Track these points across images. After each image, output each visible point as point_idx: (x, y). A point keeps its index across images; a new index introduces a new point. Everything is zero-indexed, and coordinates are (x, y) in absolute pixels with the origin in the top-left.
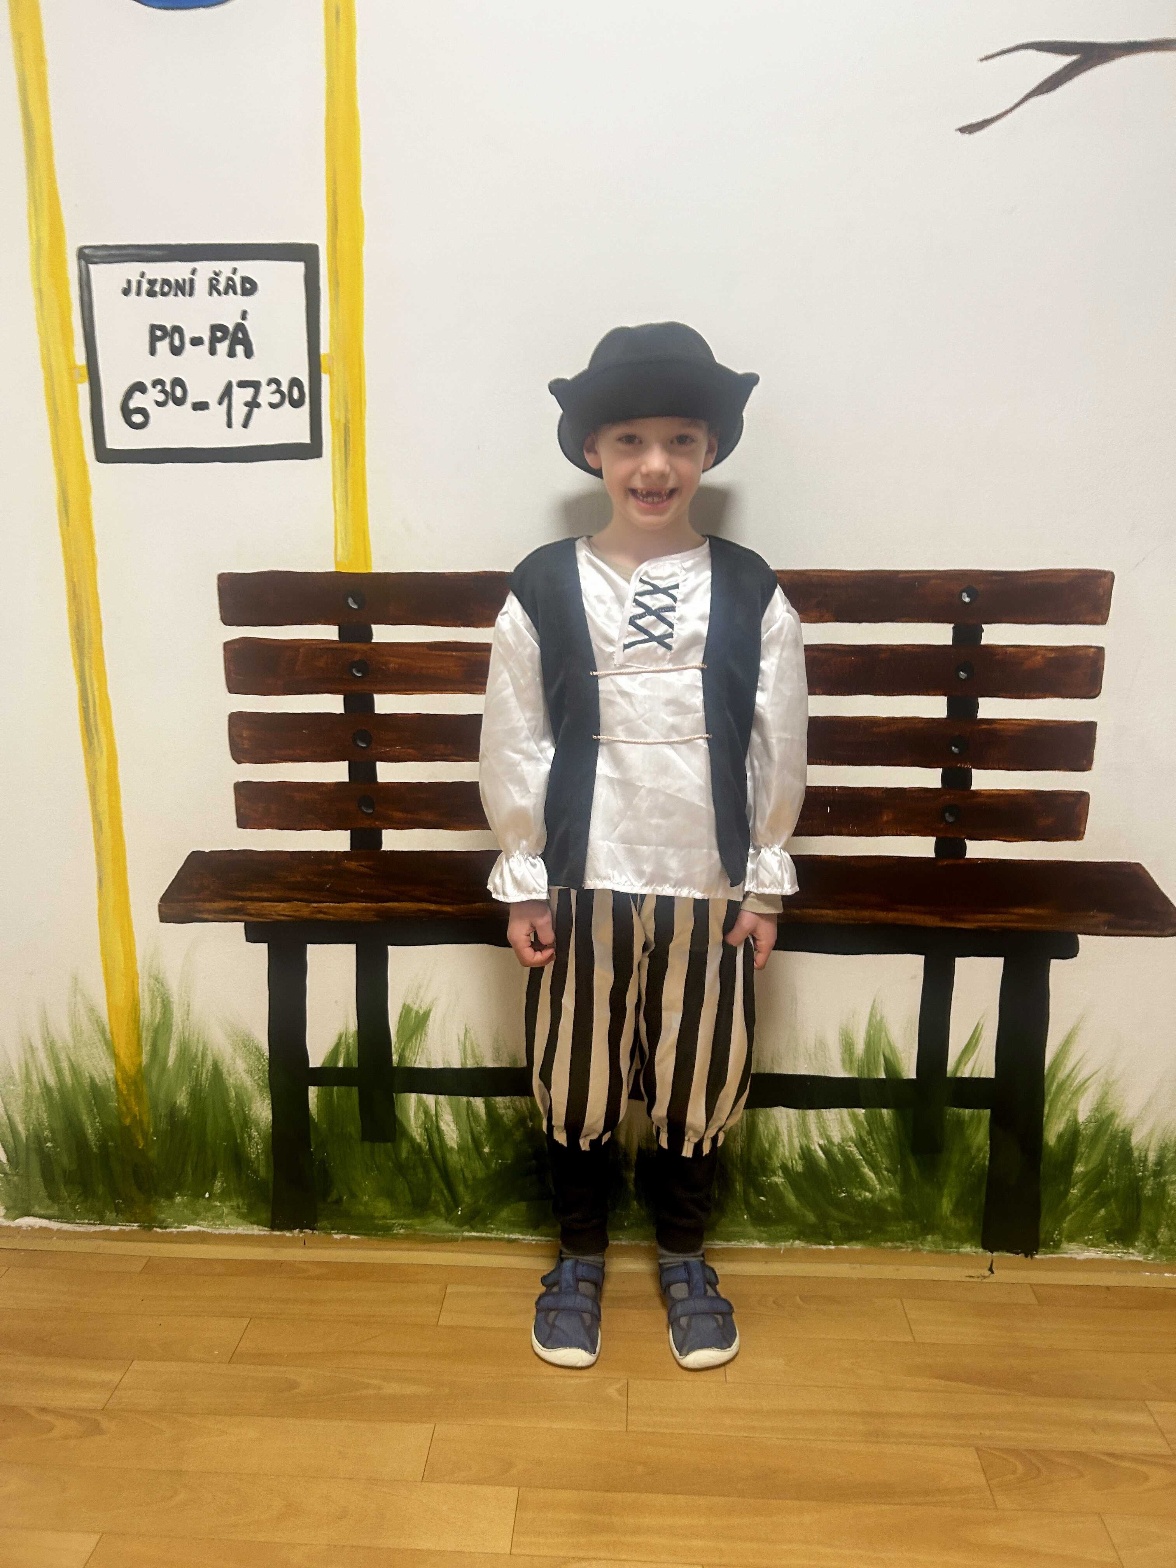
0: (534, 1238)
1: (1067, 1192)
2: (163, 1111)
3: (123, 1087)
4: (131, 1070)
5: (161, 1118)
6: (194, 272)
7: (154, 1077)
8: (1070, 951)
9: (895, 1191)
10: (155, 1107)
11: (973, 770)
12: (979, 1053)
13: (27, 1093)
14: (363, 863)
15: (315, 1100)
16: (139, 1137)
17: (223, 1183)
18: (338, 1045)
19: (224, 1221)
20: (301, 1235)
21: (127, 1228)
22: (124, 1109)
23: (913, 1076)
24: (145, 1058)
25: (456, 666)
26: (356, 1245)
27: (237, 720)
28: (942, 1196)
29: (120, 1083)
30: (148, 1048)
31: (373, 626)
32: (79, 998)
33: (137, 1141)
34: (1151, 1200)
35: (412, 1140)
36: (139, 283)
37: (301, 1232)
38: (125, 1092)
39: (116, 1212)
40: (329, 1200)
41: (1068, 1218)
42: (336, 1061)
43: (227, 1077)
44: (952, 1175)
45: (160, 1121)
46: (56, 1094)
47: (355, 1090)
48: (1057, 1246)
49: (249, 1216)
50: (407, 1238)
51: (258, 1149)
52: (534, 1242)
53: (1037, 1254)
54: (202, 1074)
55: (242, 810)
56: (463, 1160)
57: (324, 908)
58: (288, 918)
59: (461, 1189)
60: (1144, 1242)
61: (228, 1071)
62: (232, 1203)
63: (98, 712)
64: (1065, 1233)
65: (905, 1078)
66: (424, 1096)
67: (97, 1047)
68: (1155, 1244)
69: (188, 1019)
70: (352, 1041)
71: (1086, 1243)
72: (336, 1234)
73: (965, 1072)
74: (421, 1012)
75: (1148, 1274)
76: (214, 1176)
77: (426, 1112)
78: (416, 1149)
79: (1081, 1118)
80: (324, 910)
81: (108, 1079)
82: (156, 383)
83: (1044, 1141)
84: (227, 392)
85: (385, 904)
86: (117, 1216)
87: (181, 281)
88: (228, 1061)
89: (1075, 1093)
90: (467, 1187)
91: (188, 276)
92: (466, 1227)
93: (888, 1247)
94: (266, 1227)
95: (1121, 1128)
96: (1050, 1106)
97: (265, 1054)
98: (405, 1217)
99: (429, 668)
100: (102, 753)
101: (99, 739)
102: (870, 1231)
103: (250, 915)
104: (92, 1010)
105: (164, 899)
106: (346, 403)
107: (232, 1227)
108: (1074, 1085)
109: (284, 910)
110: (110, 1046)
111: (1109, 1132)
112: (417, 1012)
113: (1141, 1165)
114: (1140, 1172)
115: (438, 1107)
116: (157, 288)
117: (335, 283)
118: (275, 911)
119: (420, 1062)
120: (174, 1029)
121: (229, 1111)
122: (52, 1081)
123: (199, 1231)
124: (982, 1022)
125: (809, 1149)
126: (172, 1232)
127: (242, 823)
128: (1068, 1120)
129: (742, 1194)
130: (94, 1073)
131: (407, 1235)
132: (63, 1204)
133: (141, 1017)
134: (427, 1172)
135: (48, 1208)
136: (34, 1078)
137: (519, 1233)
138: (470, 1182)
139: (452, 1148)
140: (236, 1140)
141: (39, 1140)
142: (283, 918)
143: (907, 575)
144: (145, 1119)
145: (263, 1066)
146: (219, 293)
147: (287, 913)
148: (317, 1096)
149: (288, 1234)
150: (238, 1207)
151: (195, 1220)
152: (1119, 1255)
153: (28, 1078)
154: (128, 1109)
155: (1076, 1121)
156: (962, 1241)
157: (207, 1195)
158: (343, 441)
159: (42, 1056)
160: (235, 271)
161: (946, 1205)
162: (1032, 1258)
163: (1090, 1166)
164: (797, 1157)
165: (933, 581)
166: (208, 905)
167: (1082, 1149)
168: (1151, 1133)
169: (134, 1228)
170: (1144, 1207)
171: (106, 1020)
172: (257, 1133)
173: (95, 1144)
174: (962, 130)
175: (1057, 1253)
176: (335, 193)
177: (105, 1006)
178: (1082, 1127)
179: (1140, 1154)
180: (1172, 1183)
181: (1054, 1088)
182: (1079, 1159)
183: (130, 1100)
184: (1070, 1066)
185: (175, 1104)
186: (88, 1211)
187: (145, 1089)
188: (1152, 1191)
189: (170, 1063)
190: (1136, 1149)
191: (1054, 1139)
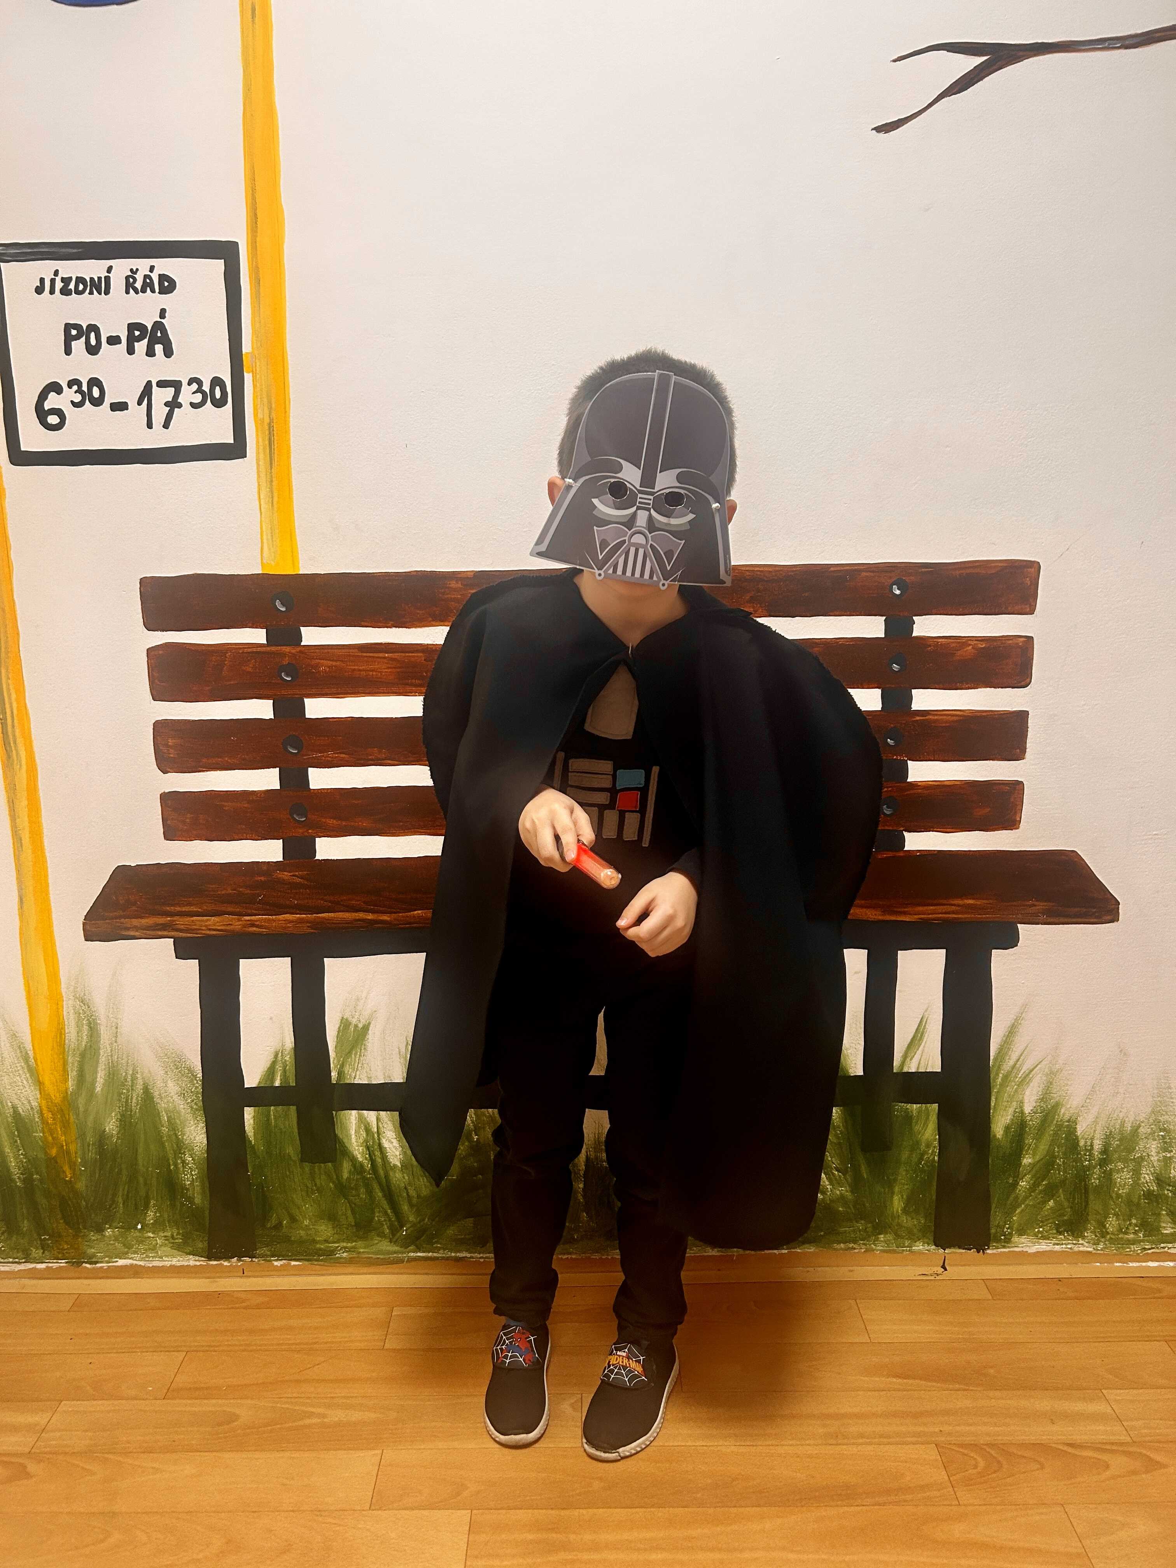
0: (481, 1255)
1: (1015, 1184)
2: (90, 1139)
3: (48, 1115)
4: (57, 1098)
5: (89, 1146)
6: (109, 269)
7: (81, 1102)
8: (1010, 941)
9: (847, 1191)
10: (82, 1136)
11: (909, 762)
12: (924, 1047)
14: (297, 873)
15: (252, 1121)
16: (66, 1168)
17: (155, 1213)
18: (274, 1063)
19: (157, 1252)
20: (239, 1264)
21: (55, 1265)
22: (50, 1138)
23: (860, 1072)
24: (71, 1084)
25: (388, 668)
26: (298, 1272)
27: (161, 728)
28: (893, 1193)
29: (45, 1111)
30: (75, 1073)
31: (302, 629)
32: (0, 1023)
33: (64, 1172)
34: (1098, 1189)
35: (353, 1159)
36: (53, 281)
37: (239, 1260)
38: (50, 1121)
39: (43, 1248)
40: (269, 1225)
41: (1018, 1210)
42: (273, 1080)
43: (159, 1101)
44: (902, 1171)
45: (89, 1150)
47: (293, 1109)
48: (1008, 1240)
49: (184, 1246)
50: (350, 1261)
51: (192, 1175)
52: (482, 1260)
53: (988, 1248)
54: (132, 1099)
55: (169, 822)
56: (407, 1178)
57: (257, 921)
58: (218, 932)
59: (405, 1207)
60: (1094, 1232)
61: (160, 1095)
62: (165, 1234)
63: (16, 724)
64: (1016, 1226)
65: (852, 1075)
66: (365, 1112)
67: (20, 1075)
68: (1104, 1234)
69: (116, 1042)
70: (289, 1058)
71: (1036, 1235)
72: (276, 1260)
73: (912, 1067)
74: (360, 1026)
75: (1098, 1264)
76: (147, 1207)
77: (368, 1130)
78: (358, 1168)
79: (1027, 1109)
80: (257, 923)
81: (32, 1108)
82: (70, 384)
83: (992, 1134)
84: (147, 391)
85: (320, 915)
86: (43, 1253)
87: (96, 279)
88: (159, 1083)
89: (1020, 1084)
90: (411, 1205)
91: (104, 274)
92: (412, 1248)
93: (841, 1249)
94: (202, 1257)
95: (1066, 1117)
96: (996, 1099)
97: (198, 1076)
98: (348, 1240)
99: (360, 670)
100: (21, 766)
101: (17, 751)
102: (822, 1233)
103: (181, 931)
104: (14, 1036)
105: (91, 917)
106: (270, 402)
107: (167, 1259)
108: (1020, 1076)
109: (214, 925)
110: (34, 1073)
111: (1055, 1122)
112: (356, 1026)
113: (1088, 1154)
114: (1086, 1161)
115: (380, 1123)
116: (72, 286)
117: (256, 281)
118: (206, 926)
119: (361, 1078)
120: (102, 1052)
121: (162, 1137)
123: (132, 1265)
124: (926, 1016)
126: (102, 1267)
127: (171, 833)
128: (1015, 1112)
130: (16, 1102)
131: (351, 1258)
133: (67, 1041)
134: (370, 1192)
137: (466, 1251)
138: (415, 1201)
139: (395, 1166)
140: (169, 1165)
142: (214, 933)
143: (839, 568)
144: (72, 1148)
145: (197, 1088)
146: (137, 292)
147: (219, 928)
148: (254, 1117)
149: (226, 1263)
150: (172, 1237)
151: (127, 1253)
152: (1069, 1246)
154: (53, 1138)
155: (1022, 1112)
156: (914, 1238)
157: (139, 1227)
158: (267, 442)
160: (152, 269)
161: (897, 1203)
162: (983, 1252)
163: (1037, 1158)
165: (863, 574)
166: (135, 922)
167: (1029, 1140)
168: (1096, 1122)
169: (62, 1265)
170: (1092, 1197)
171: (29, 1046)
172: (191, 1159)
173: (19, 1178)
174: (878, 129)
175: (1009, 1247)
176: (254, 190)
177: (27, 1030)
178: (1029, 1118)
179: (1086, 1142)
180: (1118, 1171)
181: (1000, 1080)
182: (1027, 1151)
183: (56, 1129)
184: (1014, 1057)
185: (104, 1131)
186: (12, 1249)
187: (72, 1117)
188: (1099, 1180)
189: (98, 1089)
190: (1081, 1138)
191: (1002, 1132)
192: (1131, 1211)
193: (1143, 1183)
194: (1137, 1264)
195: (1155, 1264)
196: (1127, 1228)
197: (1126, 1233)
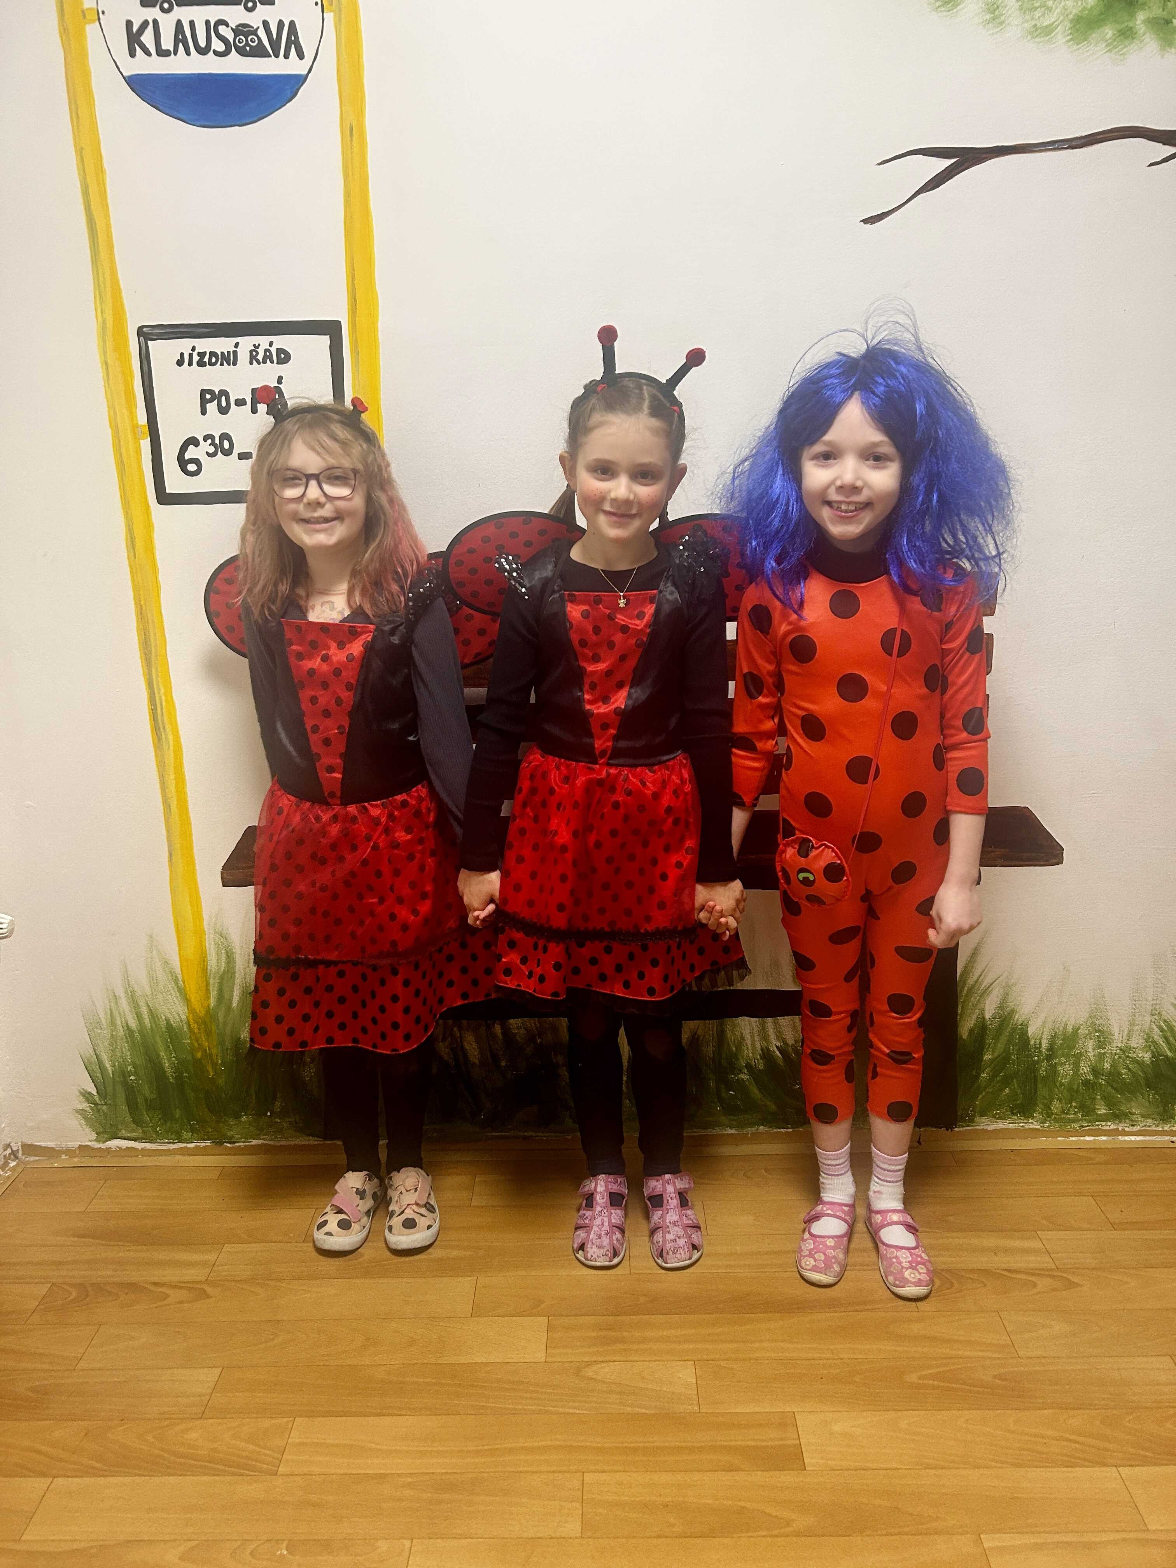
0: (544, 1135)
1: (977, 1076)
2: (228, 1044)
3: (194, 1026)
4: (201, 1011)
5: (227, 1050)
6: (237, 345)
7: (221, 1016)
10: (222, 1043)
13: (112, 1035)
16: (209, 1068)
17: (282, 1103)
19: (284, 1134)
21: (202, 1145)
22: (196, 1044)
24: (213, 1001)
29: (191, 1023)
30: (215, 993)
32: (154, 953)
33: (208, 1071)
34: (1045, 1079)
36: (191, 355)
38: (196, 1031)
39: (191, 1131)
41: (980, 1097)
45: (227, 1053)
46: (137, 1035)
48: (972, 1120)
49: (305, 1129)
50: (438, 1140)
51: (311, 1073)
53: (956, 1127)
56: (483, 1072)
59: (483, 1097)
60: (1041, 1113)
62: (290, 1120)
63: (165, 714)
64: (977, 1109)
67: (171, 994)
71: (994, 1116)
75: (1044, 1139)
76: (275, 1099)
77: (451, 1036)
78: (443, 1066)
79: (988, 1016)
81: (181, 1020)
82: (205, 438)
83: (959, 1035)
86: (192, 1135)
87: (226, 353)
89: (982, 995)
90: (488, 1095)
91: (232, 349)
92: (488, 1129)
94: (319, 1137)
95: (1020, 1022)
96: (962, 1008)
98: (436, 1123)
100: (169, 748)
101: (166, 735)
104: (166, 963)
105: (226, 867)
107: (292, 1139)
108: (981, 988)
110: (182, 992)
111: (1010, 1025)
113: (1037, 1051)
114: (1036, 1056)
115: (461, 1031)
116: (206, 359)
117: (355, 352)
120: (237, 975)
122: (133, 1024)
123: (263, 1144)
125: (768, 1050)
126: (240, 1146)
128: (978, 1018)
129: (715, 1090)
130: (169, 1015)
132: (146, 1127)
133: (208, 967)
134: (455, 1084)
135: (133, 1131)
136: (118, 1022)
138: (491, 1091)
139: (474, 1063)
141: (124, 1074)
144: (214, 1051)
146: (259, 363)
150: (296, 1122)
151: (259, 1135)
152: (1021, 1125)
153: (113, 1023)
154: (199, 1044)
155: (984, 1018)
157: (269, 1114)
159: (124, 1003)
160: (271, 344)
162: (951, 1130)
163: (996, 1054)
164: (759, 1057)
167: (989, 1041)
168: (1043, 1025)
169: (207, 1144)
170: (1040, 1085)
171: (178, 971)
173: (172, 1076)
174: (865, 221)
175: (972, 1126)
176: (353, 278)
177: (177, 959)
178: (989, 1023)
179: (1035, 1042)
180: (1062, 1064)
181: (965, 992)
182: (987, 1049)
183: (201, 1037)
184: (977, 974)
185: (240, 1038)
186: (167, 1132)
187: (213, 1027)
188: (1046, 1072)
189: (234, 1005)
190: (1033, 1038)
191: (967, 1034)
192: (1071, 1096)
193: (1082, 1074)
194: (1077, 1138)
195: (1091, 1138)
196: (1068, 1110)
197: (1067, 1114)
